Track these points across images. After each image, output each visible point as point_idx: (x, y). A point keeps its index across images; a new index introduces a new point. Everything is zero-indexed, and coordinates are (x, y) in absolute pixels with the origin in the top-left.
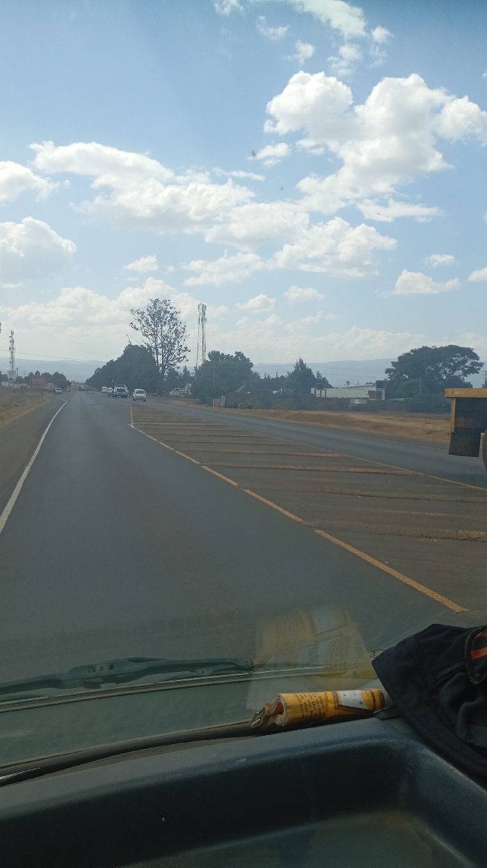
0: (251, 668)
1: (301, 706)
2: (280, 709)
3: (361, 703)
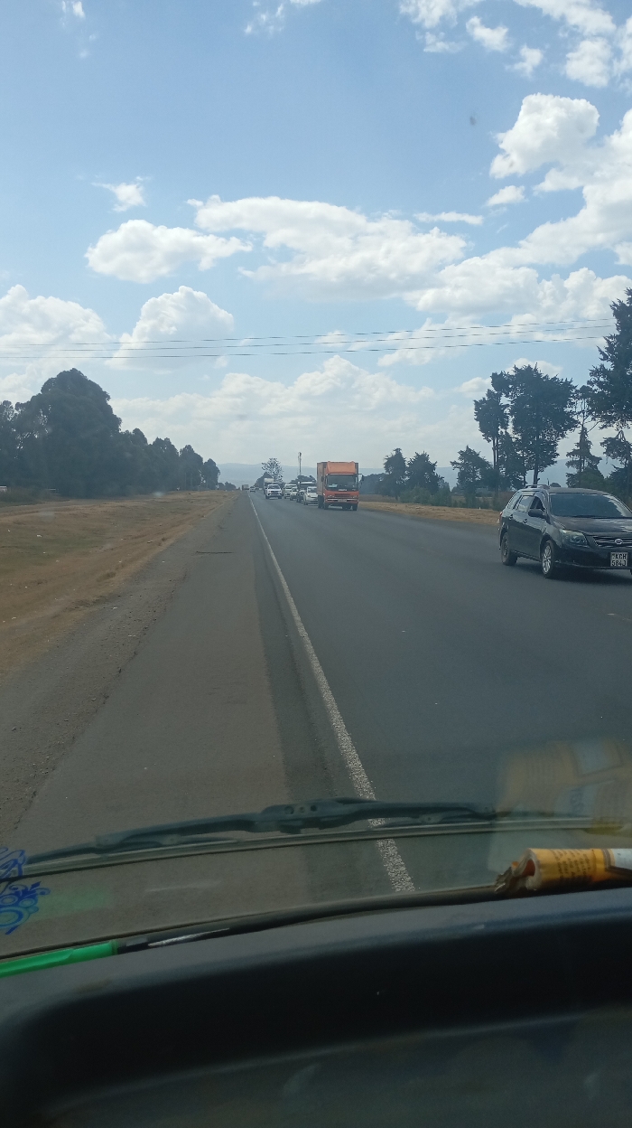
0: (493, 816)
1: (559, 865)
2: (530, 869)
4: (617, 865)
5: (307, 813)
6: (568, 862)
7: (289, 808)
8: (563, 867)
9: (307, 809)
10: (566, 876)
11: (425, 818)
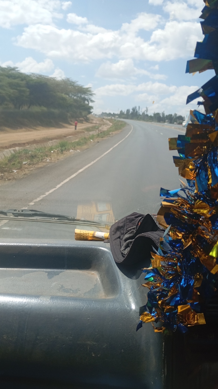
0: (74, 220)
1: (80, 234)
3: (103, 237)
4: (95, 236)
5: (21, 212)
6: (83, 233)
7: (15, 210)
8: (81, 234)
9: (21, 211)
10: (81, 237)
11: (53, 218)
